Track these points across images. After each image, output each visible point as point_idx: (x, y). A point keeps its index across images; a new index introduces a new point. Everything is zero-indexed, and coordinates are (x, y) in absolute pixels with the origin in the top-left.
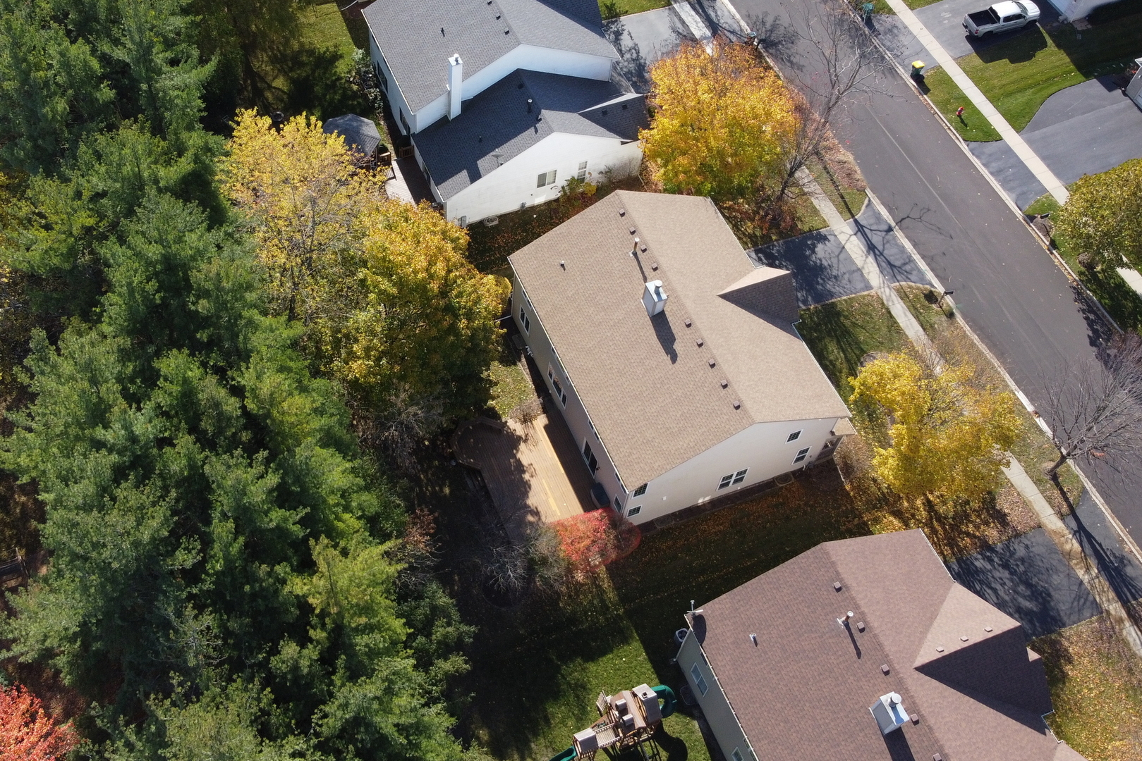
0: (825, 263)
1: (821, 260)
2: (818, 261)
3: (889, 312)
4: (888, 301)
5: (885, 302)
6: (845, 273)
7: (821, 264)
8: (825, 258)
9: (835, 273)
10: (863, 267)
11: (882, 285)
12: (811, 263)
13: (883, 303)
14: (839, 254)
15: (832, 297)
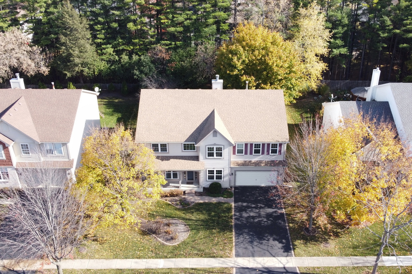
0: (264, 242)
1: (268, 241)
2: (266, 239)
3: (214, 257)
4: (224, 262)
5: (222, 259)
6: (253, 248)
7: (264, 239)
8: (268, 243)
9: (255, 243)
10: (255, 260)
11: (237, 264)
12: (267, 235)
13: (222, 257)
14: (269, 252)
15: (236, 233)
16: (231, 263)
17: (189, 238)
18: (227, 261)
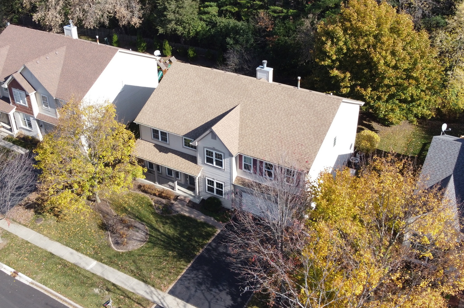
0: (215, 290)
1: (220, 291)
2: (221, 288)
3: (145, 282)
4: (151, 292)
6: (196, 291)
7: (218, 288)
8: (218, 294)
9: (203, 287)
10: (185, 306)
12: (224, 283)
13: (153, 286)
16: (158, 297)
17: (139, 250)
18: (155, 293)
